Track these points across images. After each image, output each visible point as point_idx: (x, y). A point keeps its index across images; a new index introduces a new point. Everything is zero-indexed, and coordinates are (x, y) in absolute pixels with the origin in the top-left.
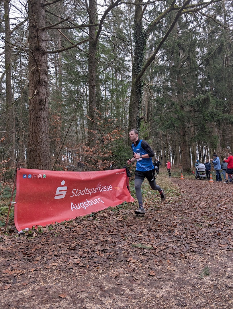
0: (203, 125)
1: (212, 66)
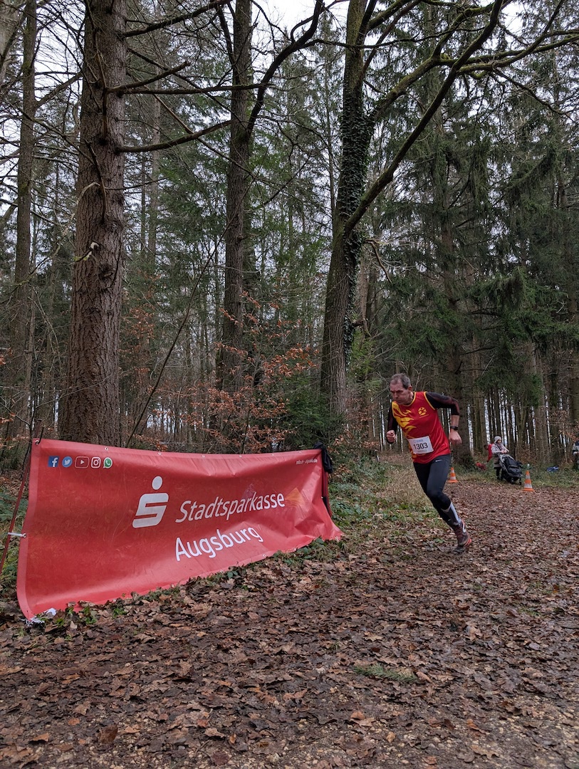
0: (505, 347)
1: (527, 206)
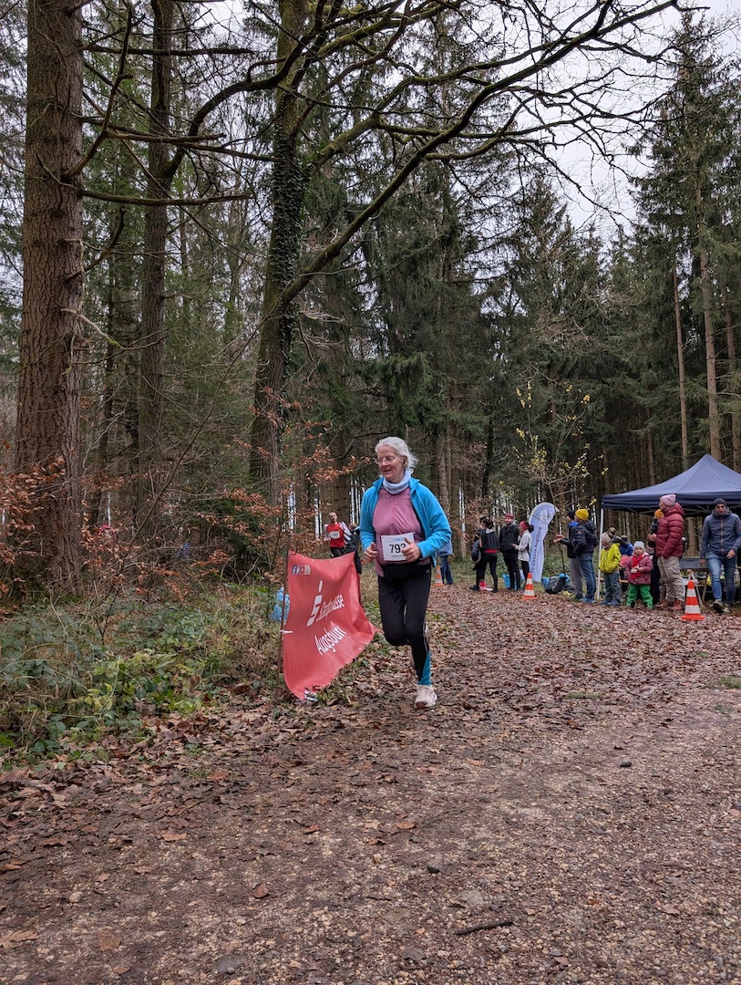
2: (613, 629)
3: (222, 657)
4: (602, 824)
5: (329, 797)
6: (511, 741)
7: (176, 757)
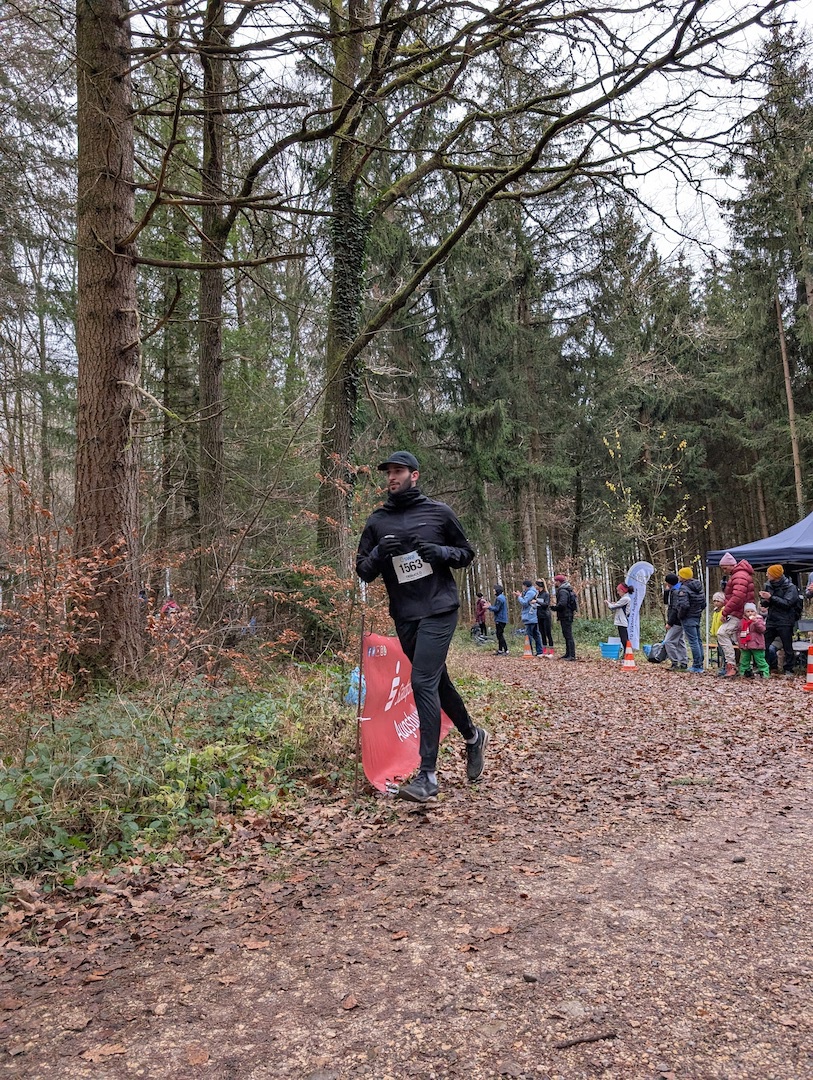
1: (496, 324)
2: (725, 703)
3: (297, 746)
4: (712, 927)
5: (417, 900)
6: (611, 835)
7: (254, 858)
